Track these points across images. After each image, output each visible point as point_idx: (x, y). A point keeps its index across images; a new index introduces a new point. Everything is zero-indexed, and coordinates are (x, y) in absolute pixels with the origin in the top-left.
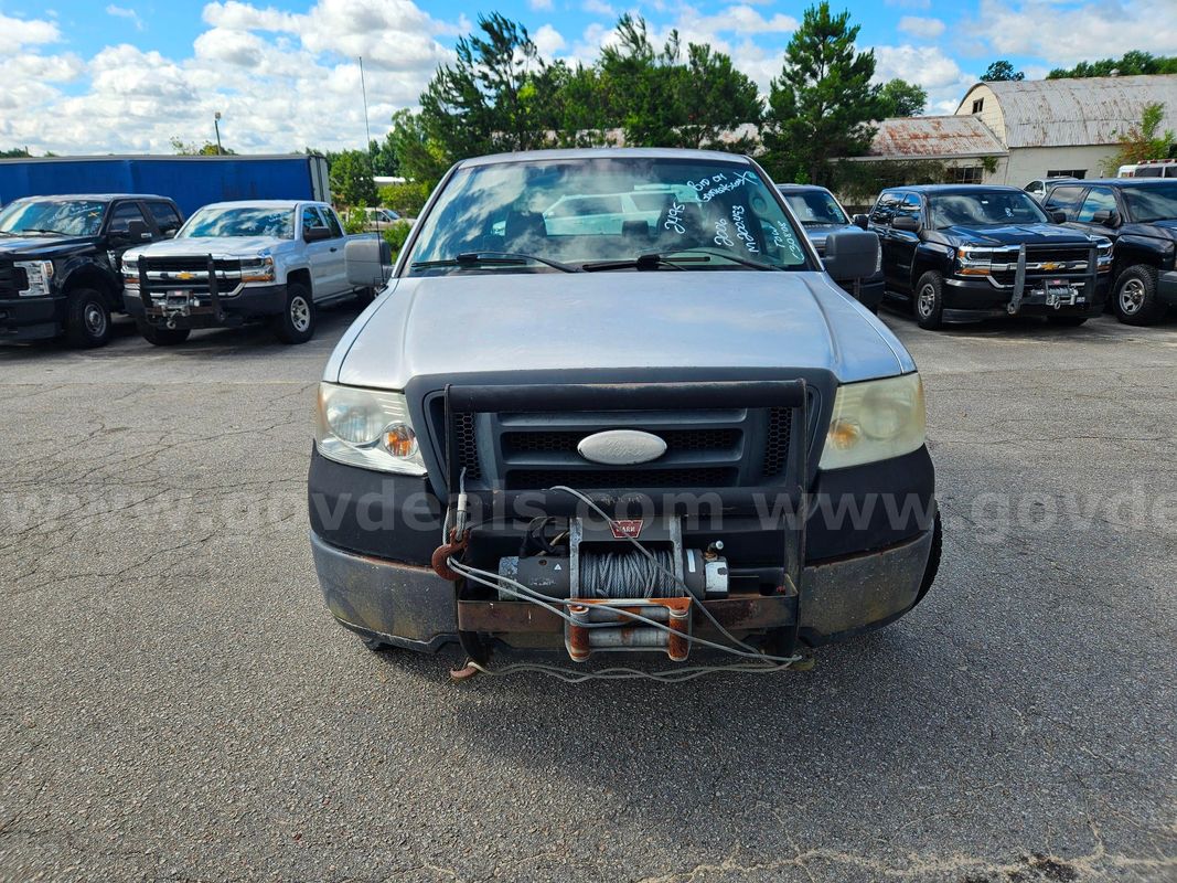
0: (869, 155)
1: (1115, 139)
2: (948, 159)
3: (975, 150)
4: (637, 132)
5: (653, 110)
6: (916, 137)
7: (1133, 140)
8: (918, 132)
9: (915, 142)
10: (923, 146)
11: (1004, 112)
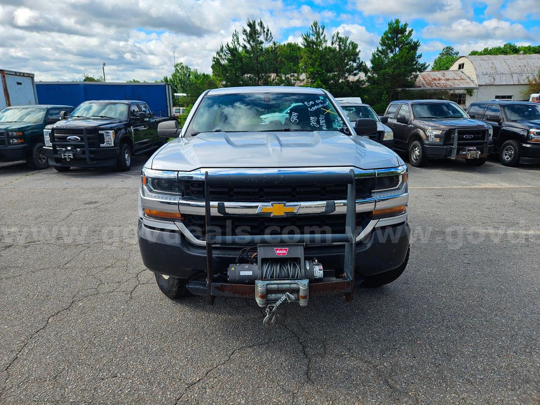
0: (415, 87)
1: (526, 82)
2: (451, 90)
3: (462, 86)
4: (313, 75)
5: (320, 65)
6: (435, 79)
7: (534, 82)
8: (435, 77)
9: (435, 82)
10: (439, 84)
11: (475, 69)
